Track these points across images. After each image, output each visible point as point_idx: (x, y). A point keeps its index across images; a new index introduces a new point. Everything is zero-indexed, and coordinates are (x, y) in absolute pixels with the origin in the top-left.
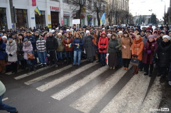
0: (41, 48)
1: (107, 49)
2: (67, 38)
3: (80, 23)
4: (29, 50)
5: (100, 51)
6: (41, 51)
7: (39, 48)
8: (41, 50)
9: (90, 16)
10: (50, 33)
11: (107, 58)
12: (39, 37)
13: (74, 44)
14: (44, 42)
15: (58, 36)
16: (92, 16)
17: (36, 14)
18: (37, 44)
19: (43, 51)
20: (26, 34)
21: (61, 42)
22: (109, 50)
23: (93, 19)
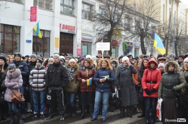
0: (37, 83)
1: (159, 90)
2: (86, 68)
3: (109, 50)
4: (16, 85)
5: (145, 95)
6: (37, 89)
7: (34, 83)
8: (38, 87)
9: (128, 43)
10: (56, 58)
11: (159, 107)
12: (36, 65)
13: (98, 79)
14: (44, 73)
15: (69, 65)
16: (132, 44)
17: (35, 35)
18: (30, 76)
19: (39, 90)
20: (13, 58)
21: (74, 75)
22: (162, 92)
23: (133, 49)
